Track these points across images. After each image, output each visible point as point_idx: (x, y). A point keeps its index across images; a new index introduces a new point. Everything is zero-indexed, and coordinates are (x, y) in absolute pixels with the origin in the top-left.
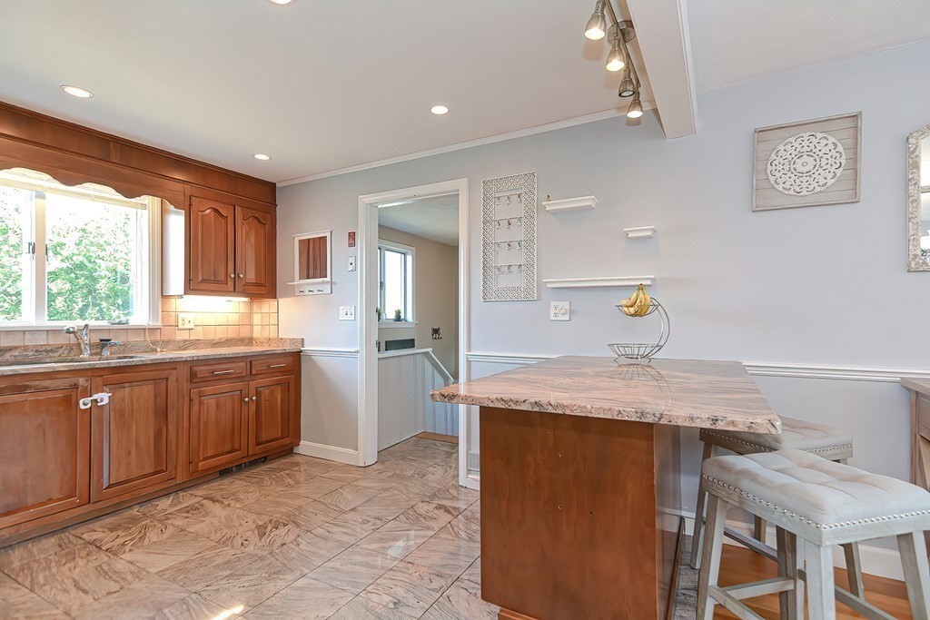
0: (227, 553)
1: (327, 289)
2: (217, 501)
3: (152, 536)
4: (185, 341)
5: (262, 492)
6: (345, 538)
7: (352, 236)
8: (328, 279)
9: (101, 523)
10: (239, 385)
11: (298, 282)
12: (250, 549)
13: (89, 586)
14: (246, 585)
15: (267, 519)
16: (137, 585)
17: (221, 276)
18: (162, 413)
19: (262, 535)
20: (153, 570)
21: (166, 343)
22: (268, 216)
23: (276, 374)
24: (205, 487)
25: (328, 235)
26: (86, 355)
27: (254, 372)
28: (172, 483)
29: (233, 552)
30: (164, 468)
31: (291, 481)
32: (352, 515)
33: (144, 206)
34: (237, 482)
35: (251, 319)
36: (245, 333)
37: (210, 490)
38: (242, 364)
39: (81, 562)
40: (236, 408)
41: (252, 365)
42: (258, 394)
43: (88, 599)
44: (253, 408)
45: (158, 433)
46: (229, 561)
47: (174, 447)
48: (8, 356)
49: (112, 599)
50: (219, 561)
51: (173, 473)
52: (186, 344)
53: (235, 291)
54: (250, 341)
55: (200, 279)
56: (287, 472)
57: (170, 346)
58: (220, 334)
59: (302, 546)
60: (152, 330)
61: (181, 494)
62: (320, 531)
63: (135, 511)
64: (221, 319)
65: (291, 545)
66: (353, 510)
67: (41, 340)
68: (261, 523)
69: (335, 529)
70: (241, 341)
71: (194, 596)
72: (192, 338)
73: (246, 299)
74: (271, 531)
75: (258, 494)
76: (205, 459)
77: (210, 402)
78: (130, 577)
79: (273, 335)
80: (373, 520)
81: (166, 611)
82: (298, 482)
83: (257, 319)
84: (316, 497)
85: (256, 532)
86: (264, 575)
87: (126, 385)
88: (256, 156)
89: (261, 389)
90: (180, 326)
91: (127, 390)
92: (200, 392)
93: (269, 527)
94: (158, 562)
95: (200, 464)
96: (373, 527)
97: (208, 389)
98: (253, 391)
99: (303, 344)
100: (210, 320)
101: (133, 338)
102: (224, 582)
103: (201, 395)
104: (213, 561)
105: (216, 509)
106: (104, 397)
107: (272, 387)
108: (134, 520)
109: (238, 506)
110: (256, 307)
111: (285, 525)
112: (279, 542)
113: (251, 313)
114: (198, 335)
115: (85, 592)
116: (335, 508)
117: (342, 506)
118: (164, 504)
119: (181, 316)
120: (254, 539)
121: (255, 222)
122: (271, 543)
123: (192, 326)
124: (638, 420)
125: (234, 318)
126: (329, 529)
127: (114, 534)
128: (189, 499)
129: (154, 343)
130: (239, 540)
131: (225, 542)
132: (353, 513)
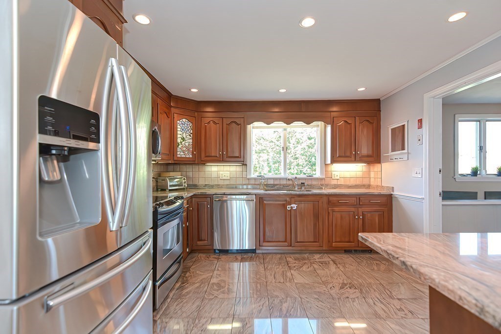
0: (323, 288)
1: (405, 157)
2: (336, 264)
3: (304, 268)
4: (335, 185)
5: (358, 267)
6: (381, 312)
7: (420, 121)
8: (406, 151)
9: (294, 255)
10: (353, 209)
11: (391, 153)
12: (332, 292)
13: (277, 276)
14: (319, 306)
15: (349, 281)
16: (288, 284)
17: (348, 154)
18: (316, 216)
19: (342, 288)
20: (295, 281)
21: (327, 185)
22: (375, 118)
23: (376, 206)
24: (336, 255)
25: (406, 123)
26: (296, 189)
27: (361, 203)
28: (321, 249)
29: (325, 289)
30: (318, 240)
31: (376, 268)
32: (396, 302)
33: (318, 126)
34: (351, 258)
35: (369, 174)
36: (366, 182)
37: (337, 257)
38: (354, 199)
39: (281, 267)
40: (351, 221)
41: (360, 200)
42: (363, 215)
43: (274, 280)
44: (361, 222)
45: (315, 225)
46: (321, 292)
47: (321, 231)
48: (276, 188)
49: (278, 285)
50: (318, 290)
51: (321, 244)
52: (336, 186)
53: (355, 160)
54: (369, 186)
55: (338, 156)
56: (377, 262)
57: (329, 187)
58: (352, 182)
59: (355, 304)
60: (321, 179)
61: (325, 255)
62: (371, 301)
63: (306, 256)
64: (353, 174)
65: (350, 300)
66: (399, 299)
67: (284, 182)
68: (345, 282)
69: (379, 304)
70: (363, 186)
71: (300, 299)
72: (338, 183)
73: (365, 164)
74: (347, 288)
75: (355, 267)
76: (335, 242)
77: (338, 215)
78: (288, 280)
79: (379, 184)
80: (406, 312)
81: (288, 298)
82: (379, 270)
83: (372, 175)
84: (382, 282)
85: (340, 285)
86: (329, 306)
87: (303, 202)
88: (359, 90)
89: (366, 213)
90: (333, 178)
91: (303, 204)
92: (332, 210)
93: (347, 286)
94: (299, 279)
95: (333, 244)
96: (403, 316)
97: (336, 209)
98: (360, 213)
99: (393, 190)
100: (347, 175)
101: (314, 183)
102: (313, 300)
103: (333, 211)
104: (315, 289)
105: (333, 267)
106: (294, 206)
107: (372, 213)
108: (304, 259)
109: (342, 270)
110: (372, 168)
111: (356, 288)
112: (347, 295)
113: (369, 171)
114: (341, 182)
115: (275, 278)
116: (389, 293)
117: (394, 294)
118: (317, 256)
119: (333, 173)
120: (337, 288)
121: (367, 123)
122: (343, 294)
123: (338, 178)
124: (477, 314)
125: (360, 174)
126: (376, 303)
127: (295, 261)
128: (326, 258)
129: (321, 185)
130: (331, 285)
131: (325, 283)
132: (397, 301)
